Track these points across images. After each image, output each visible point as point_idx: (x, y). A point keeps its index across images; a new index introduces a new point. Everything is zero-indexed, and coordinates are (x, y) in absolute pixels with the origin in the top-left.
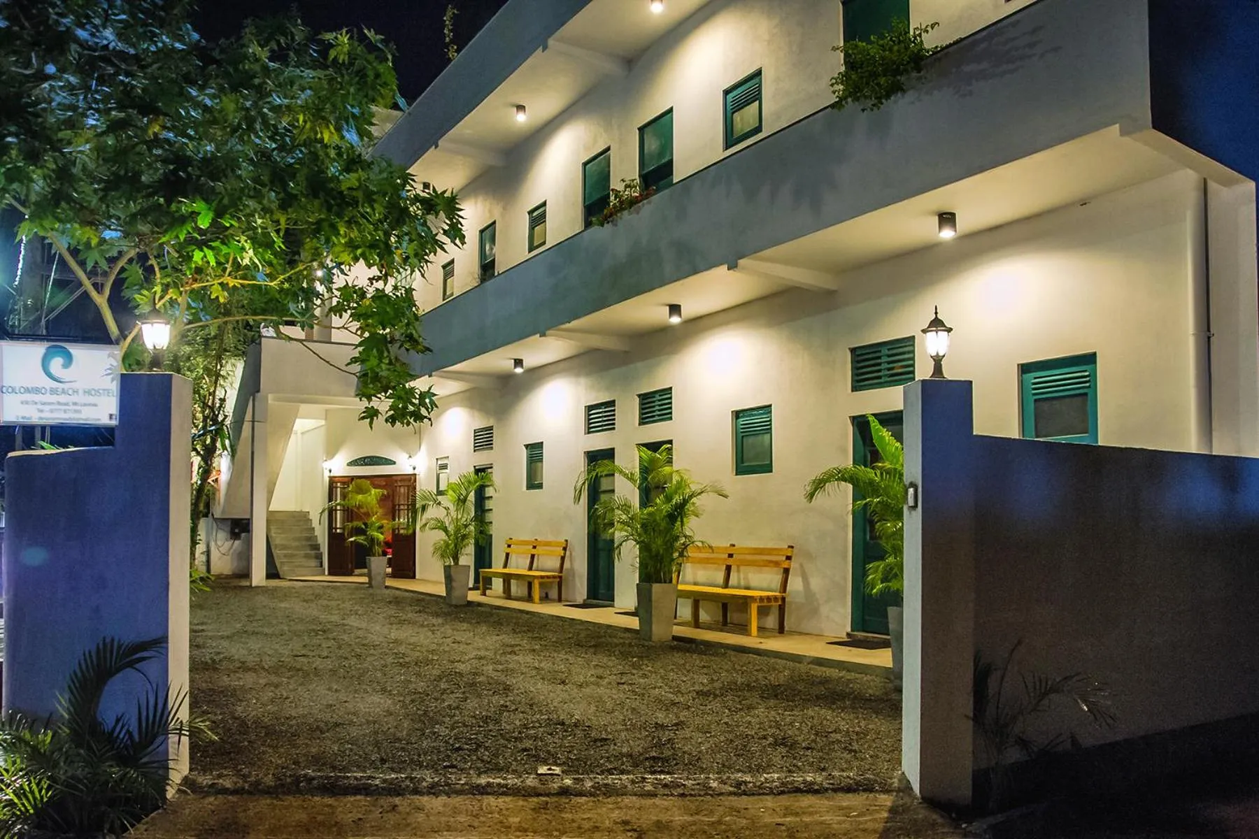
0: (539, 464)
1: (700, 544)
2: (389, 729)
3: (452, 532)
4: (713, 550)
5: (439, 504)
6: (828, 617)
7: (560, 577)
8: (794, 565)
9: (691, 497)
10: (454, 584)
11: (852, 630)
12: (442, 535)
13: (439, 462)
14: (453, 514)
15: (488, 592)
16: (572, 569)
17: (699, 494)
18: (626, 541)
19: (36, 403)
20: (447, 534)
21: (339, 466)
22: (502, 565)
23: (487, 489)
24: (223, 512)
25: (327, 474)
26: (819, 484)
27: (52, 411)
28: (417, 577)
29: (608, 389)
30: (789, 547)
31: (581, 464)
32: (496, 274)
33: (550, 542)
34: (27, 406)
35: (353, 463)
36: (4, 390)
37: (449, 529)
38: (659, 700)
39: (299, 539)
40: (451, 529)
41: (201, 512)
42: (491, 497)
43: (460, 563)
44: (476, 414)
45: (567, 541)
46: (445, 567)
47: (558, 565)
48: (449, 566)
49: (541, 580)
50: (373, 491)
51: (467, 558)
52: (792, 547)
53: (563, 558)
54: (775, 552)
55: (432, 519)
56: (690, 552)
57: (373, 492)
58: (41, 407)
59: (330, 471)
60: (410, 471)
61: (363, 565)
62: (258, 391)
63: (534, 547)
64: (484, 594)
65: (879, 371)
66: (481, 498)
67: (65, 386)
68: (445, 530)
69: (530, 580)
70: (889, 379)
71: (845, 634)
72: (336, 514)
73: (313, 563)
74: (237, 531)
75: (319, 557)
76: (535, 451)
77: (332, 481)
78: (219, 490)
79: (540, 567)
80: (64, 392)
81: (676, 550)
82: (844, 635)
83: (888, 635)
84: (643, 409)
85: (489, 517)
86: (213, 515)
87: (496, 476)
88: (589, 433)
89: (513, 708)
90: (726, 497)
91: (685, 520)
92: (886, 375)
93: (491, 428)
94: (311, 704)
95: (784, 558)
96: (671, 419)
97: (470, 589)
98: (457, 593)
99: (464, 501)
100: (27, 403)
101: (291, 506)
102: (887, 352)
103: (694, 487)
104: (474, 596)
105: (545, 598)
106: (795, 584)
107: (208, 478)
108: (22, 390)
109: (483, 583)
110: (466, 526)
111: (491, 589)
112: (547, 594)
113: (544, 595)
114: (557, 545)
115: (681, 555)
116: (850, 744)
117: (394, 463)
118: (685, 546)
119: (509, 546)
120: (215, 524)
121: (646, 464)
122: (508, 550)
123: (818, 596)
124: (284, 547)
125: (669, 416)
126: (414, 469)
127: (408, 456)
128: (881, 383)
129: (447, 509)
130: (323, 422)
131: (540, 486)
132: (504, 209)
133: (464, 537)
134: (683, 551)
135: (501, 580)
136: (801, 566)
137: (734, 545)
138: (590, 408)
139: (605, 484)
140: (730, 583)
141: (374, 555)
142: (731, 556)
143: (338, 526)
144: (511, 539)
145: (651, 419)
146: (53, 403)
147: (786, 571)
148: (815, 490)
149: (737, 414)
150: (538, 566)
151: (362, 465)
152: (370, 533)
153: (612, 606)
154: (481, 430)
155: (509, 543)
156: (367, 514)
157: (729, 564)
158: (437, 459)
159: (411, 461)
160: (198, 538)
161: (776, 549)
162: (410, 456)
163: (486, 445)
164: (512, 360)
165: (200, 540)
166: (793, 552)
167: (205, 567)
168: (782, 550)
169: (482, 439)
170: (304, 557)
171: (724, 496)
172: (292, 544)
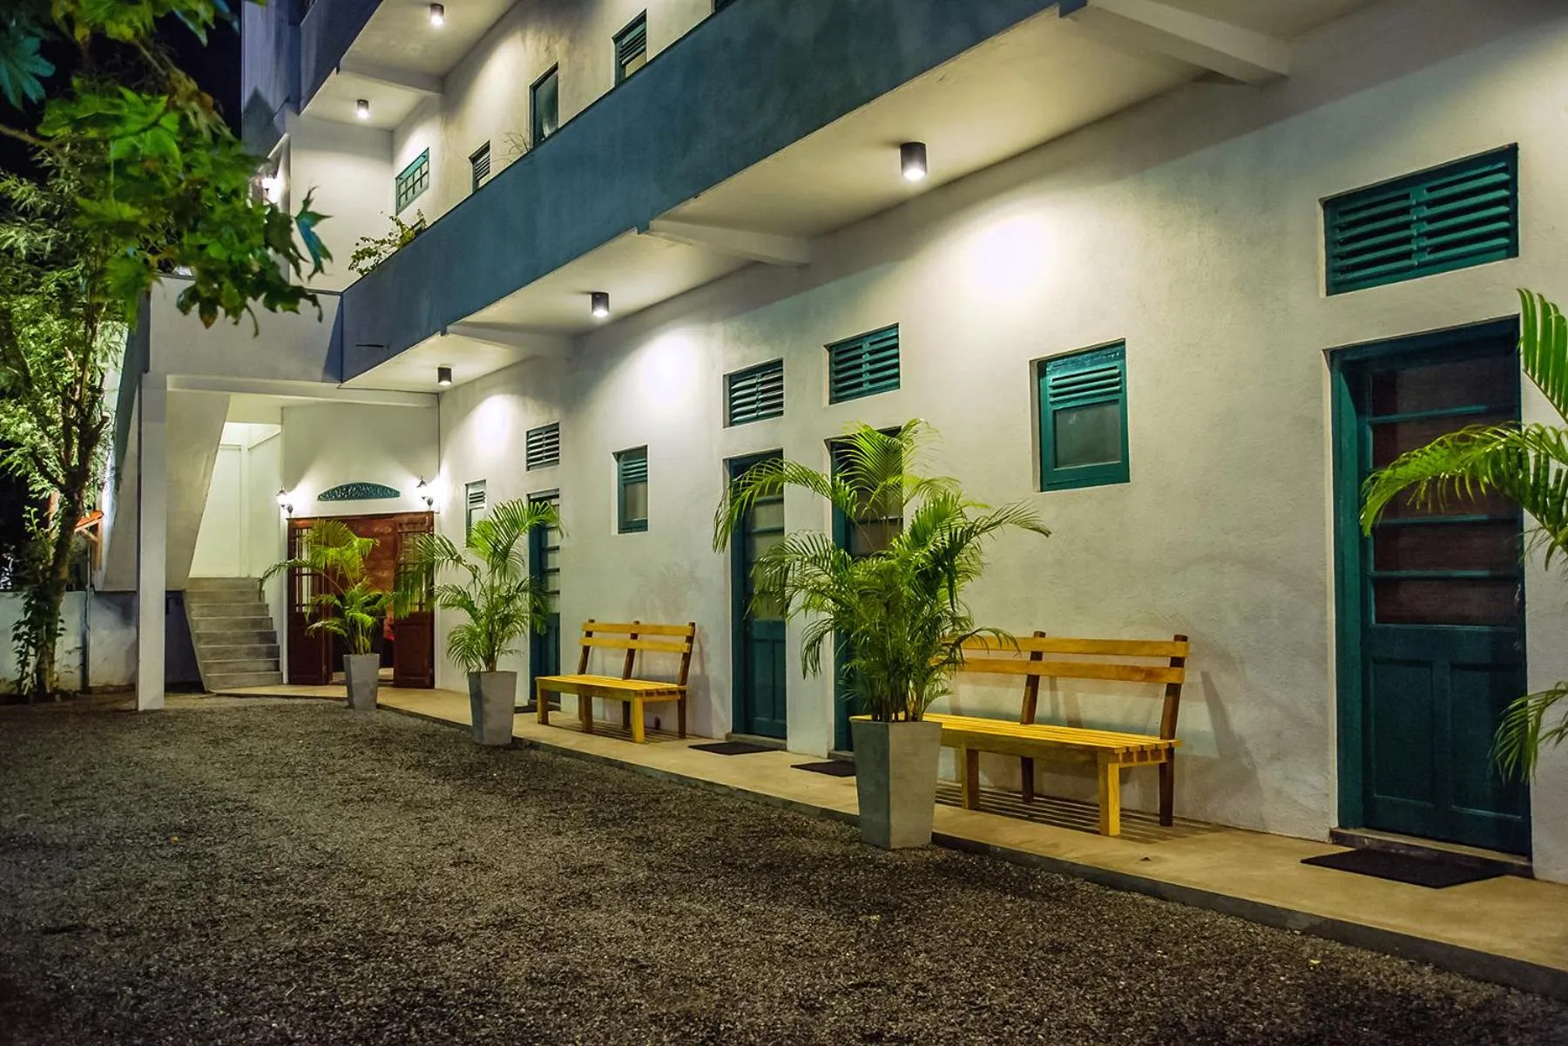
0: (640, 487)
1: (988, 635)
3: (483, 611)
4: (1018, 648)
5: (459, 560)
6: (1279, 792)
7: (683, 693)
8: (1190, 677)
10: (487, 707)
11: (1340, 826)
12: (468, 618)
13: (471, 491)
14: (485, 577)
15: (552, 716)
16: (704, 677)
17: (986, 528)
20: (473, 617)
21: (304, 500)
22: (576, 667)
23: (549, 533)
24: (106, 581)
25: (285, 514)
28: (437, 685)
29: (767, 339)
30: (1177, 638)
31: (718, 480)
33: (661, 627)
35: (328, 496)
37: (479, 607)
39: (238, 624)
40: (481, 605)
41: (64, 581)
42: (558, 548)
43: (499, 668)
44: (530, 403)
45: (693, 624)
46: (470, 675)
47: (678, 670)
48: (478, 674)
49: (647, 699)
50: (356, 542)
51: (515, 658)
52: (1184, 639)
53: (687, 657)
54: (1146, 650)
56: (968, 653)
57: (355, 544)
59: (290, 510)
60: (424, 507)
61: (339, 666)
62: (146, 370)
63: (634, 636)
64: (544, 721)
65: (1402, 241)
66: (540, 549)
68: (470, 608)
69: (626, 698)
70: (1432, 257)
71: (1328, 831)
72: (301, 581)
73: (263, 664)
75: (274, 653)
76: (633, 462)
77: (295, 527)
78: (98, 545)
79: (645, 673)
81: (938, 650)
82: (1324, 835)
84: (838, 372)
85: (554, 582)
86: (92, 586)
87: (566, 513)
88: (732, 424)
90: (1045, 532)
91: (958, 582)
92: (1422, 250)
93: (555, 427)
95: (1168, 664)
96: (897, 385)
97: (519, 710)
98: (491, 724)
99: (505, 554)
101: (231, 570)
102: (1427, 196)
103: (972, 515)
104: (525, 727)
105: (655, 731)
106: (1194, 717)
107: (77, 524)
109: (544, 702)
110: (509, 600)
111: (558, 709)
112: (658, 722)
113: (653, 725)
114: (675, 631)
115: (948, 658)
117: (397, 494)
118: (956, 640)
119: (589, 634)
120: (95, 600)
122: (588, 641)
123: (1250, 745)
124: (212, 638)
125: (894, 381)
126: (430, 503)
127: (419, 482)
128: (1410, 268)
129: (474, 570)
130: (277, 429)
131: (642, 526)
132: (572, 40)
133: (506, 620)
134: (951, 652)
135: (577, 696)
136: (1206, 677)
137: (1042, 635)
138: (732, 379)
139: (764, 519)
140: (1038, 712)
141: (356, 651)
142: (1037, 656)
143: (305, 602)
144: (592, 621)
145: (857, 390)
147: (1174, 691)
149: (1040, 368)
150: (640, 671)
151: (342, 498)
152: (349, 613)
153: (785, 750)
154: (538, 431)
155: (589, 630)
156: (344, 582)
157: (1034, 673)
158: (467, 485)
159: (424, 491)
160: (60, 625)
161: (1143, 643)
162: (422, 483)
163: (547, 457)
164: (588, 293)
165: (62, 629)
166: (1187, 648)
167: (78, 674)
168: (1160, 644)
169: (540, 446)
170: (248, 654)
171: (1042, 532)
172: (229, 632)
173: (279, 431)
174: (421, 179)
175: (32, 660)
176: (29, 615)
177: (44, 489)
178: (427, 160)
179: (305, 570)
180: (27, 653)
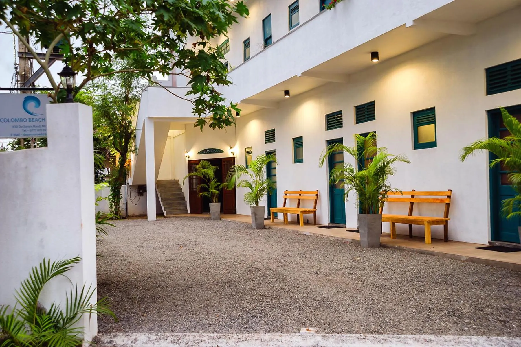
0: (301, 149)
1: (394, 191)
2: (215, 304)
3: (255, 188)
4: (402, 194)
5: (247, 172)
7: (315, 211)
8: (452, 201)
9: (388, 163)
10: (256, 217)
11: (492, 240)
12: (250, 190)
13: (247, 150)
14: (255, 178)
15: (275, 220)
17: (393, 161)
18: (350, 190)
19: (21, 127)
20: (252, 190)
21: (193, 155)
22: (283, 205)
23: (273, 163)
24: (133, 182)
25: (187, 159)
26: (469, 150)
27: (31, 130)
28: (237, 213)
29: (338, 104)
30: (449, 190)
31: (324, 147)
32: (272, 43)
33: (309, 192)
34: (16, 128)
35: (201, 153)
36: (2, 120)
38: (373, 285)
39: (174, 195)
40: (254, 186)
42: (276, 168)
43: (260, 205)
44: (265, 123)
45: (318, 191)
46: (251, 208)
47: (313, 204)
48: (254, 207)
49: (304, 213)
51: (263, 202)
52: (451, 191)
53: (316, 200)
54: (441, 194)
55: (243, 181)
56: (390, 196)
57: (211, 168)
58: (25, 129)
59: (189, 157)
60: (231, 156)
63: (300, 195)
64: (273, 221)
65: (506, 81)
66: (270, 169)
67: (38, 117)
68: (251, 187)
69: (298, 213)
70: (512, 85)
71: (487, 242)
72: (193, 180)
73: (181, 207)
74: (141, 191)
75: (185, 204)
76: (298, 142)
77: (190, 162)
78: (131, 170)
80: (36, 120)
81: (381, 194)
83: (519, 243)
84: (358, 115)
85: (275, 179)
86: (128, 183)
87: (278, 157)
88: (328, 130)
89: (288, 289)
90: (409, 162)
91: (385, 176)
92: (510, 83)
93: (273, 130)
94: (173, 289)
95: (446, 197)
96: (375, 119)
97: (266, 219)
98: (258, 221)
99: (260, 171)
100: (16, 127)
101: (170, 177)
102: (511, 69)
103: (389, 158)
104: (267, 223)
105: (307, 223)
107: (124, 164)
108: (13, 120)
109: (273, 216)
110: (262, 185)
111: (277, 218)
112: (307, 221)
114: (312, 193)
115: (384, 197)
116: (500, 316)
117: (222, 152)
118: (385, 192)
119: (286, 195)
120: (129, 187)
121: (361, 145)
122: (286, 197)
124: (166, 199)
125: (373, 117)
126: (233, 154)
127: (230, 148)
128: (507, 88)
129: (251, 175)
130: (184, 131)
131: (302, 161)
132: (275, 6)
133: (261, 190)
134: (384, 195)
135: (282, 213)
137: (414, 191)
138: (328, 116)
139: (338, 158)
140: (413, 212)
141: (213, 202)
142: (413, 197)
143: (194, 187)
144: (287, 191)
145: (363, 120)
146: (31, 126)
147: (448, 205)
148: (466, 154)
149: (414, 114)
150: (302, 205)
151: (205, 153)
152: (211, 190)
153: (345, 227)
154: (268, 131)
155: (286, 193)
156: (209, 180)
157: (412, 201)
158: (245, 148)
159: (232, 150)
160: (121, 196)
161: (440, 192)
162: (231, 148)
163: (271, 140)
164: (283, 91)
165: (121, 197)
166: (451, 193)
167: (125, 211)
168: (444, 192)
169: (269, 136)
170: (177, 204)
171: (408, 162)
172: (171, 197)
173: (184, 132)
174: (226, 48)
175: (114, 207)
176: (112, 192)
177: (114, 153)
178: (229, 41)
179: (194, 177)
180: (112, 205)
